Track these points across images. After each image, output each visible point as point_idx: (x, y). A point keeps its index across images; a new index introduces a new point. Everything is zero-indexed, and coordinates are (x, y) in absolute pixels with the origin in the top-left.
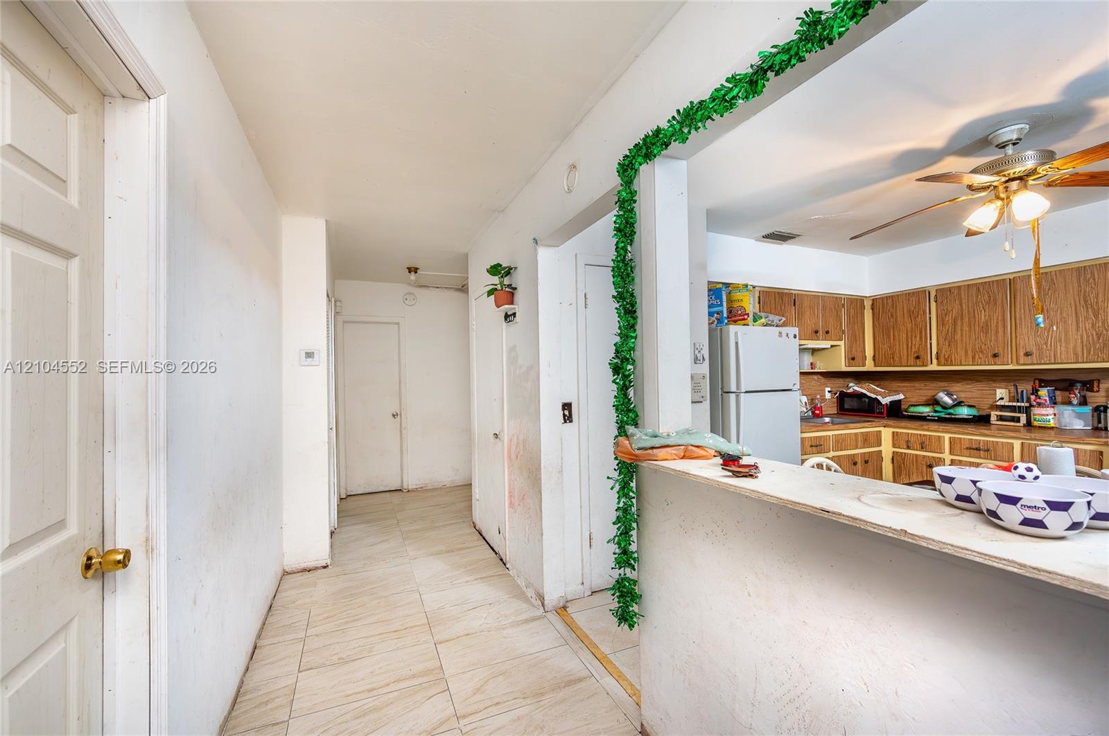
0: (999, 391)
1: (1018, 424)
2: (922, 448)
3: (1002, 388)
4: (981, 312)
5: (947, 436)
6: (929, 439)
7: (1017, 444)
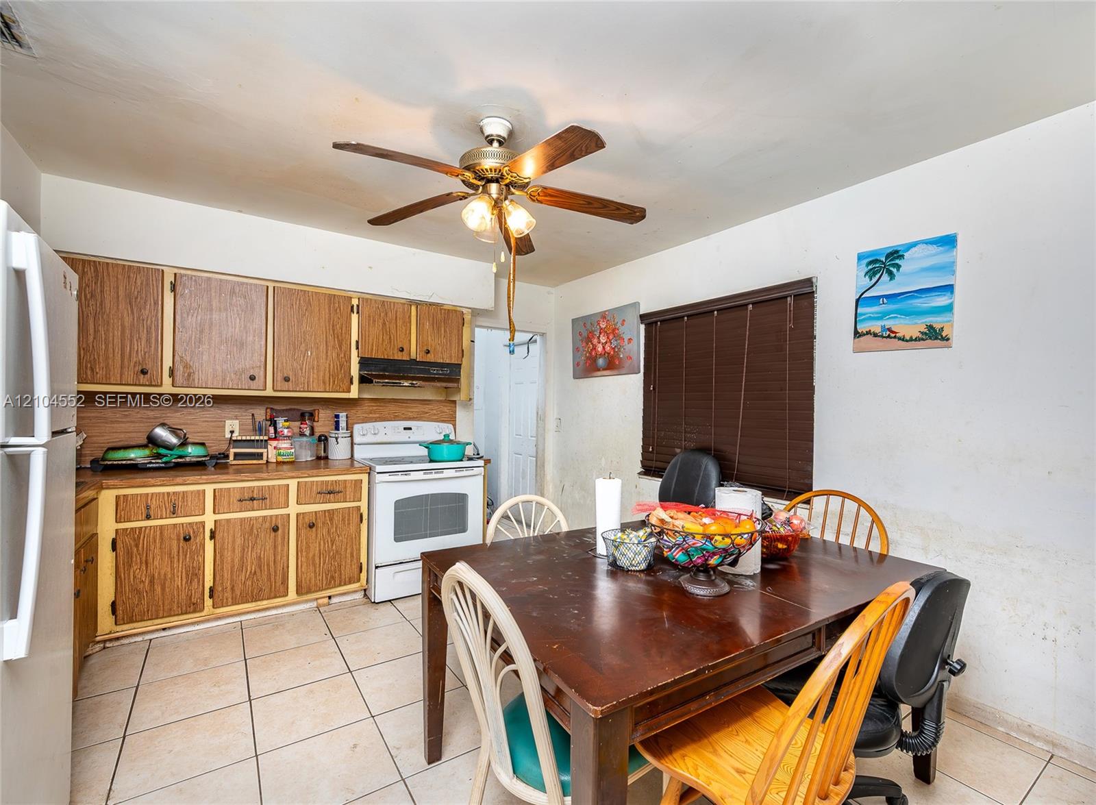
0: (228, 422)
1: (260, 462)
2: (174, 513)
3: (232, 419)
4: (235, 319)
5: (209, 489)
6: (183, 498)
7: (293, 484)
